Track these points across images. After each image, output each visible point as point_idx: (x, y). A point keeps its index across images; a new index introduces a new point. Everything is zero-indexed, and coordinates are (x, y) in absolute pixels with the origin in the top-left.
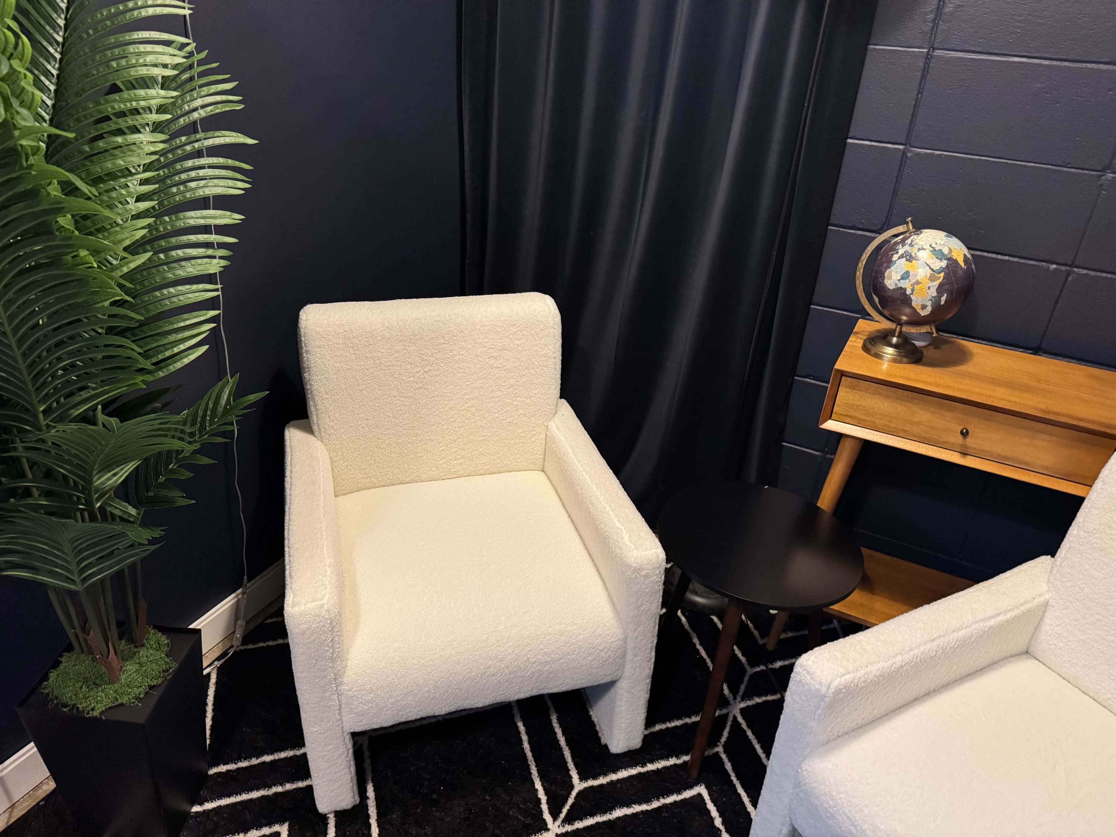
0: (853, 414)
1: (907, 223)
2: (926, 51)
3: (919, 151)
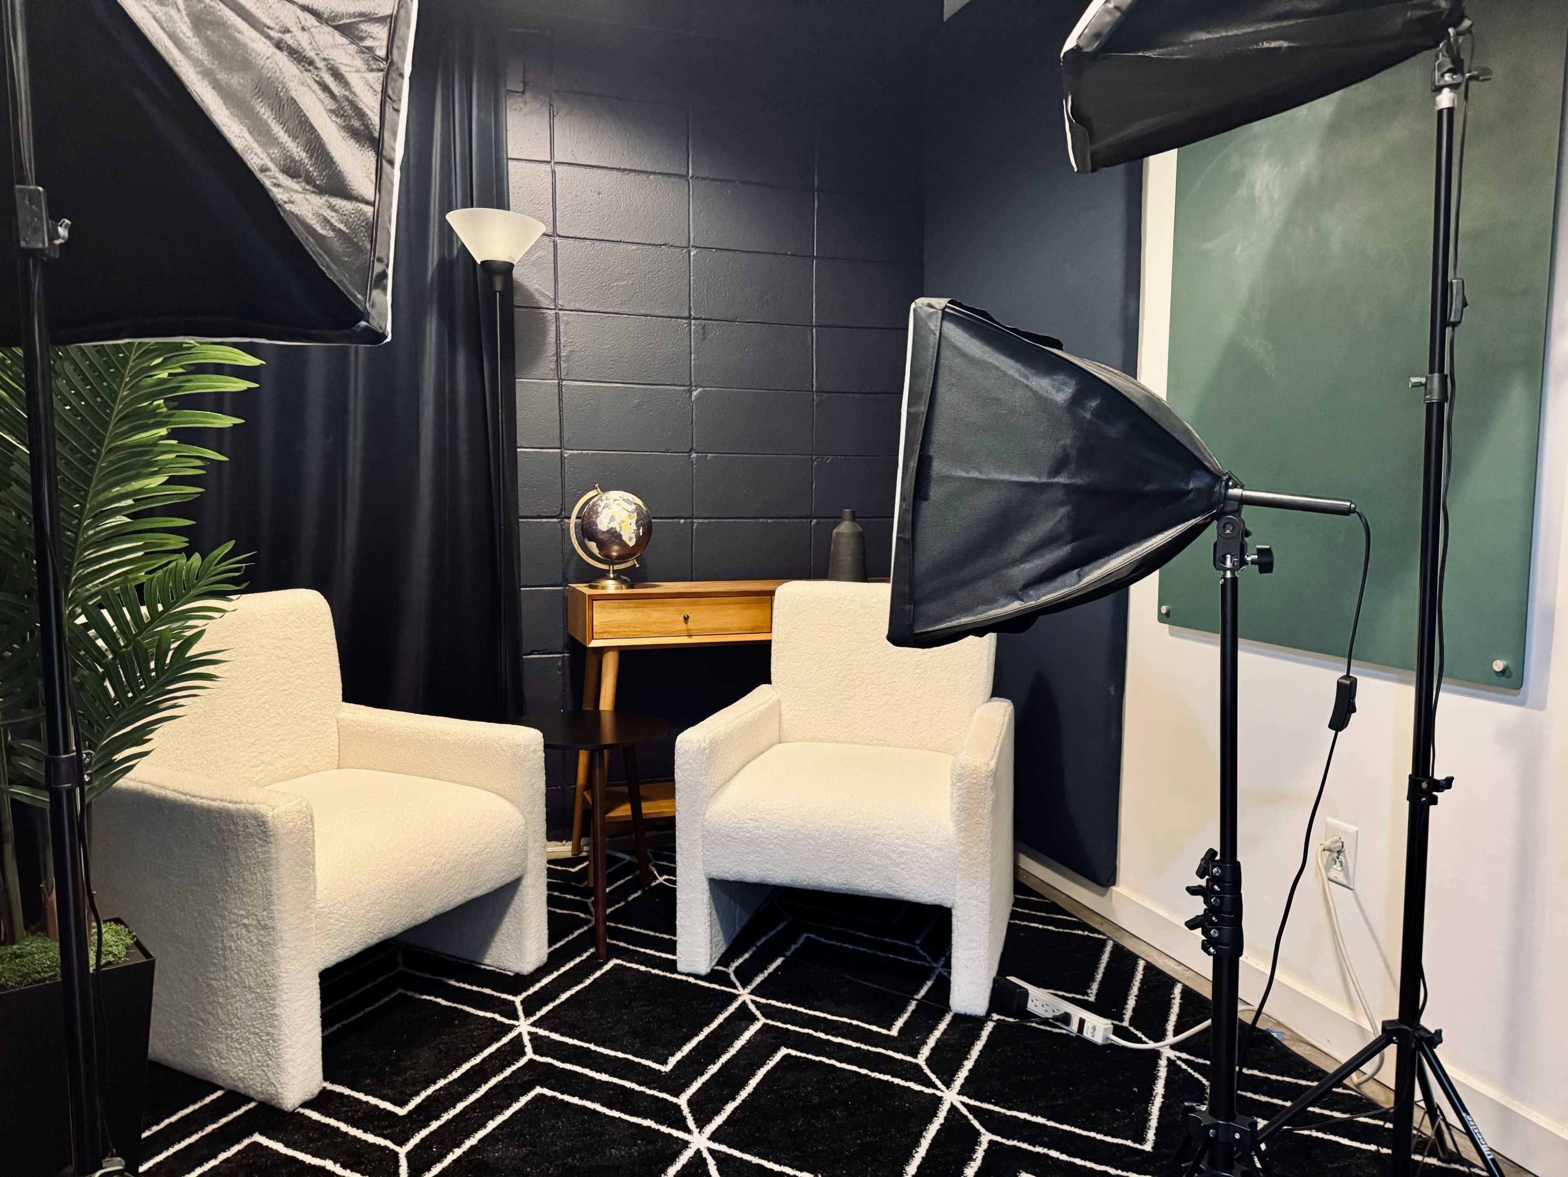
0: (610, 629)
1: (597, 488)
2: (557, 381)
3: (572, 452)
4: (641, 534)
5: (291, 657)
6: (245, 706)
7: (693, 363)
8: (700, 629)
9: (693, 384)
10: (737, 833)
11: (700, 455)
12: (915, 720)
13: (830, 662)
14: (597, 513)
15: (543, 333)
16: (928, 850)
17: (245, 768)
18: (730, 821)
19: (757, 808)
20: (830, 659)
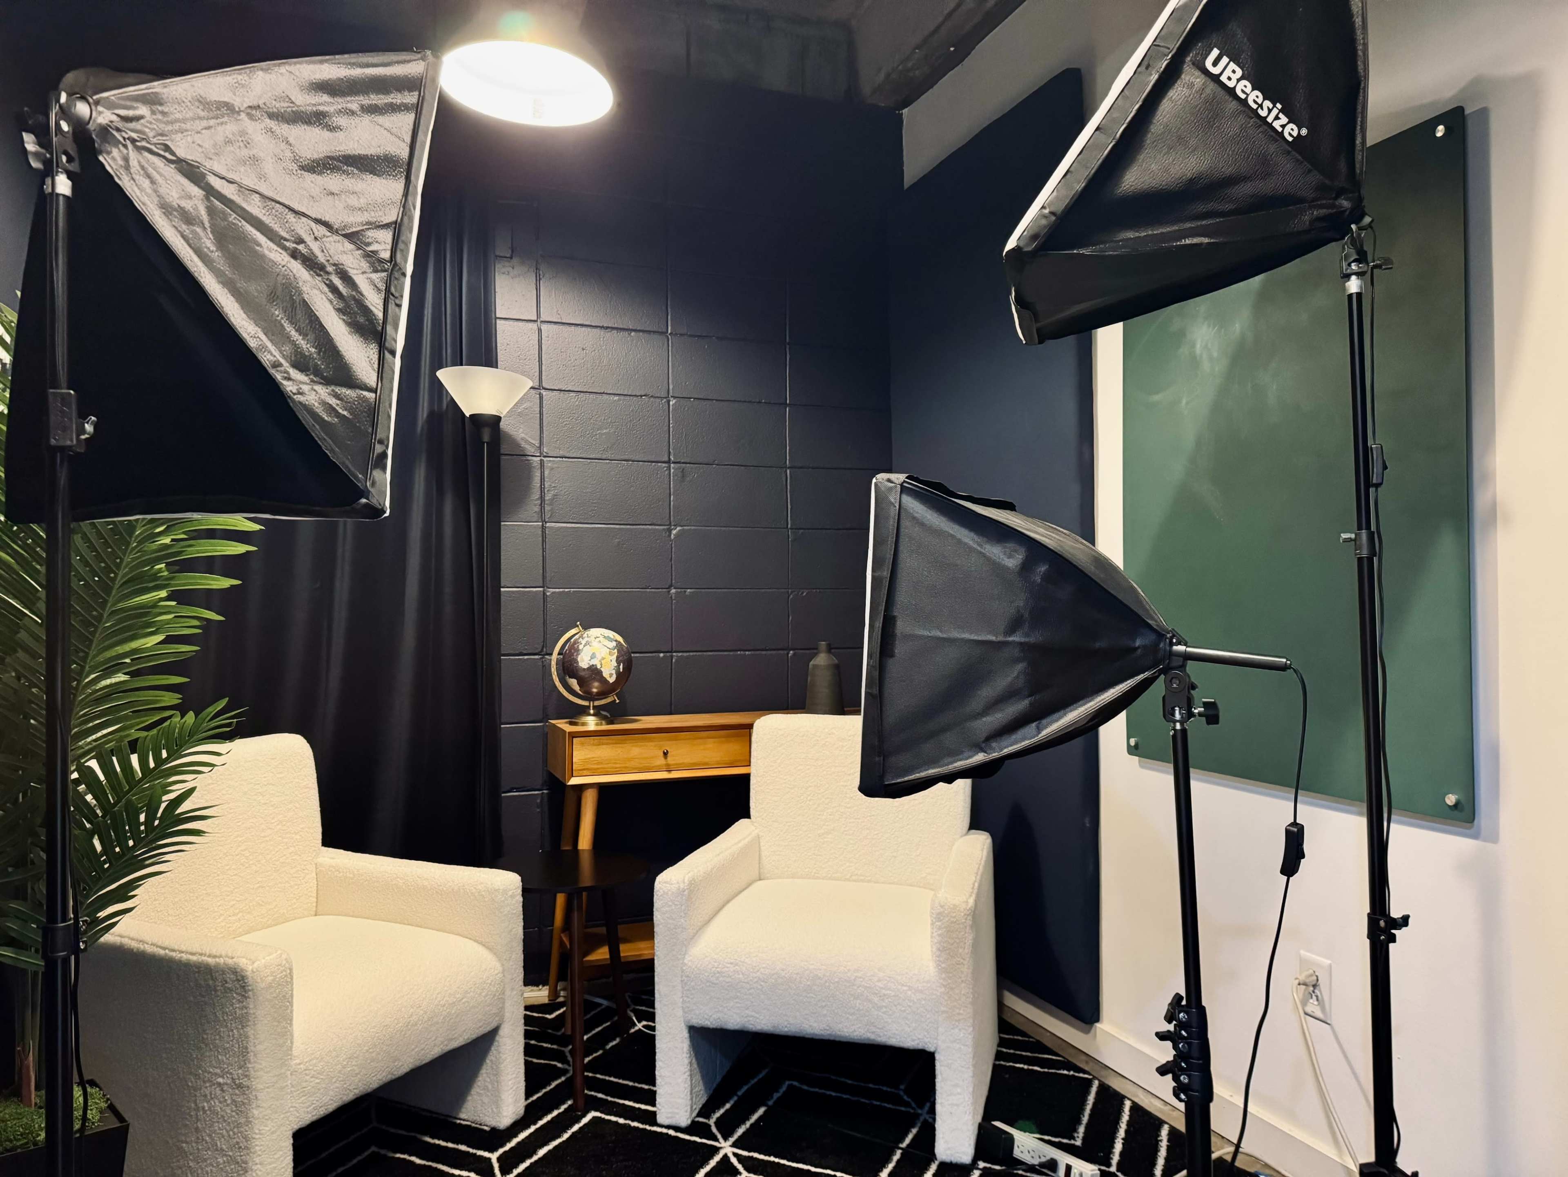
0: (590, 767)
1: (578, 626)
2: (541, 524)
3: (554, 590)
4: (621, 670)
5: (273, 803)
6: (225, 854)
7: (672, 503)
8: (681, 764)
9: (673, 524)
10: (717, 978)
11: (679, 590)
12: (895, 854)
13: (809, 795)
14: (578, 651)
15: (529, 478)
16: (909, 993)
17: (222, 918)
18: (710, 966)
19: (736, 951)
20: (808, 793)
